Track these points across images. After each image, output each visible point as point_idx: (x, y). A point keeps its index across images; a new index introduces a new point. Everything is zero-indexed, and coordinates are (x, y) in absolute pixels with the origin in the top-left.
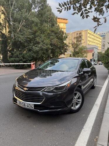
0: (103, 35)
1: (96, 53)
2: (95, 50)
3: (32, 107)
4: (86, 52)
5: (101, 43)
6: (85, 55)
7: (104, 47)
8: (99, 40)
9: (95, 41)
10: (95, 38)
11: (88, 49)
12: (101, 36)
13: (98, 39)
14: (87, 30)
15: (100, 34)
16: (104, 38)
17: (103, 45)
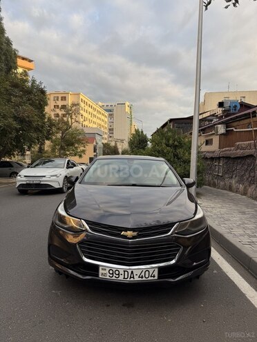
0: (109, 108)
1: (100, 144)
2: (98, 138)
3: (154, 276)
4: (83, 142)
5: (106, 125)
6: (82, 148)
7: (113, 133)
8: (103, 117)
9: (95, 120)
10: (95, 113)
11: (87, 136)
12: (106, 110)
13: (100, 116)
14: (79, 94)
15: (107, 106)
16: (111, 116)
17: (110, 129)
